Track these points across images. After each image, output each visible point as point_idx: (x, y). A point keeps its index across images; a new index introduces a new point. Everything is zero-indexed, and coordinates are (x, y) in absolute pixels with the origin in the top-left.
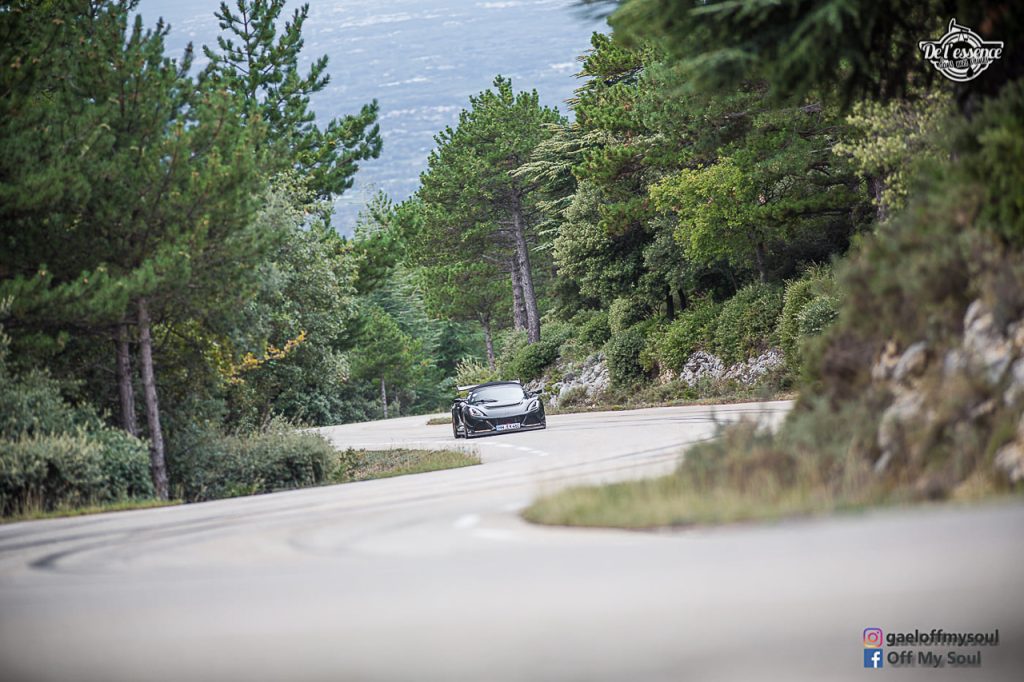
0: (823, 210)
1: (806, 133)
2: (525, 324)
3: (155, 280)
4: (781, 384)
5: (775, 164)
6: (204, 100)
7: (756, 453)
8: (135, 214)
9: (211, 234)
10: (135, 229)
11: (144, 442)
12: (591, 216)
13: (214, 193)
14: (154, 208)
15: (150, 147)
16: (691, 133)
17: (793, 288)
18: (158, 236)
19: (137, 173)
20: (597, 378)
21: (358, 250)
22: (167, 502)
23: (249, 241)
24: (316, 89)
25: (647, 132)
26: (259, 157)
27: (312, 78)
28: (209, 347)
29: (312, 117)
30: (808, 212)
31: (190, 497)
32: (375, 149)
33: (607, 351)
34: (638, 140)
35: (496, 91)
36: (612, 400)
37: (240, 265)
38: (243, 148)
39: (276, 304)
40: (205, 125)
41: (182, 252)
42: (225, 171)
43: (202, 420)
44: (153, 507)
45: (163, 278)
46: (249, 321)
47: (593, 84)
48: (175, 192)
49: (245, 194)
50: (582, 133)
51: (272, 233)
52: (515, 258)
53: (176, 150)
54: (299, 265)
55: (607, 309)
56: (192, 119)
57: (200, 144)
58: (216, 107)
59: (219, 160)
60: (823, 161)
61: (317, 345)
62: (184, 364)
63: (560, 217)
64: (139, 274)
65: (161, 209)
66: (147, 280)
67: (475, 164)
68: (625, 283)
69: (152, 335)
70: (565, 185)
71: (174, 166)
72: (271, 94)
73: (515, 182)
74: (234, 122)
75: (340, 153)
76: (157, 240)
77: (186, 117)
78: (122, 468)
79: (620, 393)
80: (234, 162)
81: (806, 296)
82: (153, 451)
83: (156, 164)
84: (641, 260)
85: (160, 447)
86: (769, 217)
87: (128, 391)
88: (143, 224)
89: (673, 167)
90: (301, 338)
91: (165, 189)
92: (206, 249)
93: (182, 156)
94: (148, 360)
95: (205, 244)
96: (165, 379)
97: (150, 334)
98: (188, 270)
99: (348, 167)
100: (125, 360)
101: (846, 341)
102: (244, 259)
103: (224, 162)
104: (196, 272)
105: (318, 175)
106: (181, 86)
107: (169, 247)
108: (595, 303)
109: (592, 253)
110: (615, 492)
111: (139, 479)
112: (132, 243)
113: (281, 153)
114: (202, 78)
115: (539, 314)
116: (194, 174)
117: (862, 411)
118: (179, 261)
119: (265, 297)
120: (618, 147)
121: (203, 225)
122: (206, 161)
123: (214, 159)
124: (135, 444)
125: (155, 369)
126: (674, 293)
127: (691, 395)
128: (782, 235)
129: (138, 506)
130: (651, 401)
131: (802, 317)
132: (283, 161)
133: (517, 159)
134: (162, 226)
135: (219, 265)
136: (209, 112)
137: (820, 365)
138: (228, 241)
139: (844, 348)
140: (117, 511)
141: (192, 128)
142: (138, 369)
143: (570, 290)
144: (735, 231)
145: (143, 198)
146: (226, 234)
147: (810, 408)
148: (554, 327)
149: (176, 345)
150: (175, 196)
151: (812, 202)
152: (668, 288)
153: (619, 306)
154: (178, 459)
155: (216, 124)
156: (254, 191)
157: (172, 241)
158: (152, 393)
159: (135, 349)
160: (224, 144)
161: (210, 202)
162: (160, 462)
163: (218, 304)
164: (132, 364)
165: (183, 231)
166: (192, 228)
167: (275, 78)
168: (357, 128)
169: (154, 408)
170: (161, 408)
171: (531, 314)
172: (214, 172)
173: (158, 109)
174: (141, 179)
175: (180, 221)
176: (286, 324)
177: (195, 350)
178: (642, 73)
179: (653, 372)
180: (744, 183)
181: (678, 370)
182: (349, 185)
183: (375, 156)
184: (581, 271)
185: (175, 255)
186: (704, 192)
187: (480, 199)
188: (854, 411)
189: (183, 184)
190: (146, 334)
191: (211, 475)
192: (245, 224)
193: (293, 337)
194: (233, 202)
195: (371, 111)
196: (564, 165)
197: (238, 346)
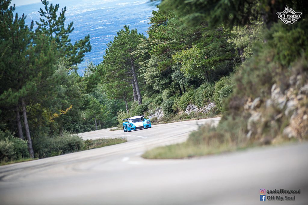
0: (225, 60)
1: (219, 37)
2: (137, 99)
3: (26, 92)
4: (216, 112)
5: (210, 47)
6: (38, 37)
7: (212, 133)
8: (19, 73)
9: (42, 78)
10: (19, 78)
11: (25, 141)
12: (155, 65)
13: (43, 65)
14: (25, 70)
15: (22, 52)
16: (184, 39)
17: (218, 84)
18: (27, 79)
19: (19, 60)
20: (160, 114)
21: (86, 80)
22: (34, 159)
23: (54, 79)
24: (70, 32)
25: (170, 39)
26: (55, 54)
27: (69, 29)
28: (43, 112)
29: (70, 41)
30: (220, 61)
31: (41, 157)
32: (89, 49)
33: (163, 105)
34: (168, 42)
35: (124, 30)
36: (165, 120)
37: (51, 87)
38: (50, 51)
39: (63, 98)
40: (38, 45)
41: (34, 83)
42: (46, 58)
43: (43, 133)
44: (30, 160)
45: (29, 92)
46: (55, 103)
47: (153, 26)
48: (31, 65)
49: (51, 65)
50: (151, 41)
51: (60, 76)
52: (133, 80)
53: (30, 53)
54: (69, 86)
55: (162, 93)
56: (35, 43)
57: (37, 51)
58: (41, 39)
59: (44, 55)
60: (224, 45)
61: (76, 109)
62: (36, 117)
63: (146, 66)
64: (21, 91)
65: (27, 71)
66: (24, 93)
67: (119, 52)
68: (167, 85)
69: (26, 109)
70: (147, 57)
71: (30, 58)
72: (57, 34)
73: (132, 56)
74: (47, 43)
75: (79, 51)
76: (26, 80)
77: (33, 43)
78: (20, 149)
79: (167, 118)
80: (48, 56)
81: (222, 85)
82: (28, 144)
83: (24, 57)
84: (171, 78)
85: (31, 142)
86: (209, 63)
87: (20, 126)
88: (21, 76)
89: (179, 49)
90: (71, 107)
91: (28, 65)
92: (41, 82)
93: (32, 55)
94: (26, 117)
95: (41, 81)
96: (31, 122)
97: (25, 109)
98: (36, 89)
99: (81, 55)
100: (19, 117)
101: (235, 98)
102: (52, 84)
103: (45, 56)
104: (38, 89)
105: (72, 58)
106: (31, 34)
107: (30, 82)
108: (158, 92)
109: (156, 77)
110: (170, 148)
111: (25, 152)
112: (19, 81)
113: (62, 52)
114: (37, 31)
115: (141, 96)
116: (36, 59)
117: (242, 119)
118: (33, 86)
119: (59, 96)
120: (162, 44)
121: (40, 75)
122: (40, 56)
123: (42, 55)
124: (23, 142)
125: (28, 119)
126: (182, 87)
127: (189, 118)
128: (213, 68)
129: (25, 160)
130: (177, 120)
131: (220, 92)
132: (62, 54)
133: (132, 50)
134: (28, 76)
135: (45, 87)
136: (39, 41)
137: (229, 106)
138: (48, 79)
139: (235, 100)
140: (19, 162)
141: (34, 46)
142: (22, 119)
143: (150, 88)
144: (199, 67)
145: (21, 68)
146: (47, 77)
147: (226, 119)
148: (146, 99)
149: (33, 112)
150: (31, 66)
151: (222, 57)
152: (180, 86)
153: (165, 92)
154: (36, 146)
155: (42, 44)
156: (55, 64)
157: (31, 80)
158: (27, 126)
159: (21, 113)
160: (44, 50)
161: (41, 68)
162: (31, 147)
163: (45, 98)
164: (21, 118)
165: (34, 77)
166: (37, 76)
167: (58, 30)
168: (84, 43)
169: (28, 131)
170: (30, 130)
171: (139, 96)
172: (42, 58)
173: (24, 41)
174: (21, 62)
175: (33, 74)
176: (66, 104)
177: (40, 112)
178: (168, 22)
179: (177, 111)
180: (201, 53)
181: (184, 110)
182: (82, 60)
183: (90, 51)
184: (153, 82)
185: (31, 84)
186: (189, 56)
187: (122, 62)
188: (239, 120)
189: (33, 63)
190: (24, 109)
191: (46, 150)
192: (52, 74)
193: (68, 107)
194: (48, 68)
195: (88, 38)
196: (146, 51)
197: (52, 111)
